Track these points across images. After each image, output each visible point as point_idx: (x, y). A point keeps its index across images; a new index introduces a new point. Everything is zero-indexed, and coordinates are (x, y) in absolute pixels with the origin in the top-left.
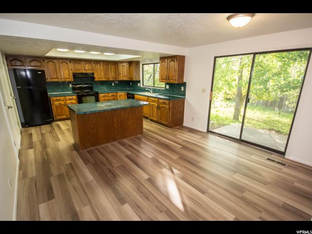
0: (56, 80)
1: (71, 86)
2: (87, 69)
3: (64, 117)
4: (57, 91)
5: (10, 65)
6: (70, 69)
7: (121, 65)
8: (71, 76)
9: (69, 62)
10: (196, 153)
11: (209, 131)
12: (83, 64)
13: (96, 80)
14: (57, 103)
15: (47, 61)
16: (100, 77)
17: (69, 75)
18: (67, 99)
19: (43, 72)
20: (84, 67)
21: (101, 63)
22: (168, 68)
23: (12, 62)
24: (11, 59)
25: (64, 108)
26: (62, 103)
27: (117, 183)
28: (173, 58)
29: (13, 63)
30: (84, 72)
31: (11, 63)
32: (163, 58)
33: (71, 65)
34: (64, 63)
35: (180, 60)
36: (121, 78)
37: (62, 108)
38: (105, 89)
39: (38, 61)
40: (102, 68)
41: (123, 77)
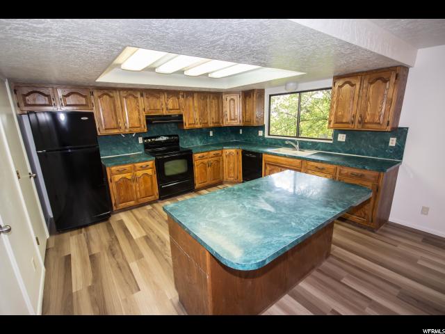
0: (116, 131)
1: (140, 140)
2: (170, 107)
3: (132, 203)
4: (116, 151)
5: (22, 104)
6: (141, 109)
7: (229, 99)
8: (144, 122)
9: (139, 95)
12: (163, 98)
13: (185, 128)
14: (117, 177)
15: (100, 94)
16: (193, 122)
17: (140, 120)
18: (138, 168)
19: (91, 115)
20: (166, 104)
21: (195, 95)
23: (27, 98)
24: (26, 91)
25: (132, 186)
26: (128, 176)
29: (30, 99)
30: (165, 113)
31: (24, 100)
33: (143, 101)
34: (131, 97)
36: (227, 122)
37: (127, 187)
38: (199, 142)
39: (82, 96)
40: (196, 104)
41: (231, 120)
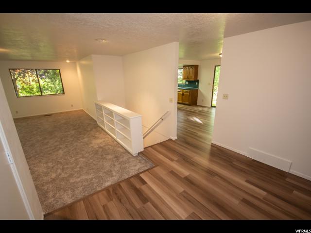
10: (206, 113)
11: (212, 106)
22: (188, 73)
27: (180, 125)
28: (191, 66)
32: (185, 66)
35: (196, 67)
